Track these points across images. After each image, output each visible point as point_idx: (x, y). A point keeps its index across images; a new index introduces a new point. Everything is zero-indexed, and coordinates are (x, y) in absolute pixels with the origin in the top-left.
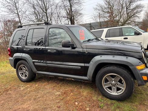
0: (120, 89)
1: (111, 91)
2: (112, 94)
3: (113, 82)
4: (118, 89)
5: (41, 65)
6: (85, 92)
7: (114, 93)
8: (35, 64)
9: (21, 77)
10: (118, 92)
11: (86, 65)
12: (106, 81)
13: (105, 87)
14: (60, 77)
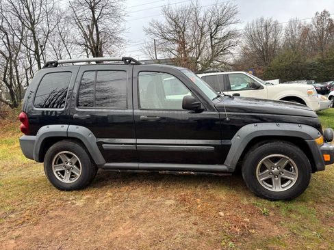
0: (287, 180)
1: (271, 186)
2: (273, 190)
3: (276, 169)
4: (284, 181)
5: (122, 148)
6: (222, 194)
7: (278, 189)
8: (104, 148)
9: (60, 179)
10: (283, 186)
11: (226, 142)
12: (263, 168)
13: (261, 180)
14: (164, 172)
